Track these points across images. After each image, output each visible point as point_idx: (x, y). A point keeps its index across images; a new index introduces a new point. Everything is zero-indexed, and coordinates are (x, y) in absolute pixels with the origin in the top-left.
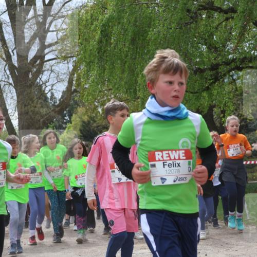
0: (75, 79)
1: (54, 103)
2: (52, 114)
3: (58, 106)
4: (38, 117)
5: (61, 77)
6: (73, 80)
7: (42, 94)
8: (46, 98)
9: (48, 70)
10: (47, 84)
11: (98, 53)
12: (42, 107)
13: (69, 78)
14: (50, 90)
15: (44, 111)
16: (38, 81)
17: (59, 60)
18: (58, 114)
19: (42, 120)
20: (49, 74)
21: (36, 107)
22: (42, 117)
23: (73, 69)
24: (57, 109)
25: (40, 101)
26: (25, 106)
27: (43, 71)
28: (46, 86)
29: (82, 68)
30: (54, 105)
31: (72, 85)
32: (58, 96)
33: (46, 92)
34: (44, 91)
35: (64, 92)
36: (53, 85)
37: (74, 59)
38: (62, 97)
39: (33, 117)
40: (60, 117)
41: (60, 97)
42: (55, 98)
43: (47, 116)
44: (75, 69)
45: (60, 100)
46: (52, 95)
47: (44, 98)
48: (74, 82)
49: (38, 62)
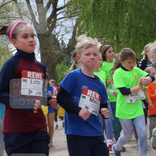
0: (77, 30)
1: (64, 47)
2: (63, 54)
3: (67, 49)
4: (53, 56)
5: (68, 30)
6: (76, 32)
7: (56, 41)
8: (59, 44)
9: (59, 25)
10: (59, 35)
11: (93, 12)
12: (56, 50)
13: (74, 30)
14: (61, 39)
15: (57, 52)
16: (53, 32)
17: (66, 19)
18: (67, 54)
19: (56, 59)
20: (60, 28)
21: (52, 50)
22: (56, 56)
23: (76, 24)
24: (66, 51)
25: (55, 46)
26: (45, 49)
27: (56, 26)
28: (58, 36)
29: (81, 23)
30: (64, 48)
31: (75, 35)
32: (67, 42)
33: (59, 40)
34: (57, 39)
35: (70, 40)
36: (63, 35)
37: (76, 17)
38: (69, 43)
39: (50, 56)
40: (68, 56)
41: (68, 43)
42: (64, 44)
43: (60, 56)
44: (77, 24)
45: (68, 45)
46: (63, 41)
47: (57, 44)
48: (77, 33)
49: (53, 20)
